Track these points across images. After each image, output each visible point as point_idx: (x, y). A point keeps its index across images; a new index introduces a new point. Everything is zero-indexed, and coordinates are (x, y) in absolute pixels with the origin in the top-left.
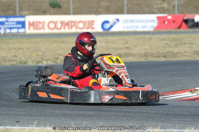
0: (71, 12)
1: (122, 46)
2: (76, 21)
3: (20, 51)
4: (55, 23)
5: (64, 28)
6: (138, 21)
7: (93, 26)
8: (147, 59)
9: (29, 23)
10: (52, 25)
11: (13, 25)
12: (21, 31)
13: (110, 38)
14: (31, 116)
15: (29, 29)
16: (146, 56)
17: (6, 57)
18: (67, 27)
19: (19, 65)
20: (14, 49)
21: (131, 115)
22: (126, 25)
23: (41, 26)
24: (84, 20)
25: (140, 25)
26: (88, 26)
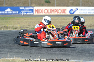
0: (55, 5)
2: (57, 10)
3: (31, 23)
4: (48, 10)
5: (52, 13)
6: (87, 10)
7: (66, 12)
8: (91, 28)
9: (35, 10)
10: (46, 11)
11: (28, 11)
12: (32, 13)
14: (36, 54)
15: (35, 13)
16: (91, 26)
17: (25, 26)
18: (53, 12)
19: (31, 29)
20: (28, 22)
21: (84, 54)
22: (81, 11)
23: (41, 11)
24: (61, 9)
25: (88, 11)
26: (63, 12)
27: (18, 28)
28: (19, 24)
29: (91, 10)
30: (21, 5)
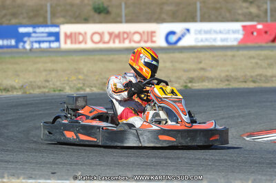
0: (124, 19)
1: (194, 67)
2: (130, 33)
3: (54, 74)
4: (101, 35)
5: (114, 42)
6: (215, 32)
7: (154, 39)
8: (229, 85)
9: (66, 34)
10: (97, 38)
11: (43, 37)
12: (55, 45)
13: (178, 55)
14: (71, 164)
15: (66, 43)
16: (228, 80)
17: (35, 82)
18: (117, 41)
19: (52, 93)
20: (45, 70)
21: (210, 163)
22: (200, 37)
23: (81, 38)
24: (141, 31)
25: (219, 36)
26: (146, 39)
27: (15, 88)
28: (18, 75)
29: (228, 32)
30: (24, 21)
